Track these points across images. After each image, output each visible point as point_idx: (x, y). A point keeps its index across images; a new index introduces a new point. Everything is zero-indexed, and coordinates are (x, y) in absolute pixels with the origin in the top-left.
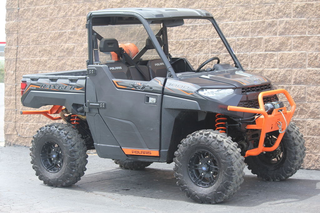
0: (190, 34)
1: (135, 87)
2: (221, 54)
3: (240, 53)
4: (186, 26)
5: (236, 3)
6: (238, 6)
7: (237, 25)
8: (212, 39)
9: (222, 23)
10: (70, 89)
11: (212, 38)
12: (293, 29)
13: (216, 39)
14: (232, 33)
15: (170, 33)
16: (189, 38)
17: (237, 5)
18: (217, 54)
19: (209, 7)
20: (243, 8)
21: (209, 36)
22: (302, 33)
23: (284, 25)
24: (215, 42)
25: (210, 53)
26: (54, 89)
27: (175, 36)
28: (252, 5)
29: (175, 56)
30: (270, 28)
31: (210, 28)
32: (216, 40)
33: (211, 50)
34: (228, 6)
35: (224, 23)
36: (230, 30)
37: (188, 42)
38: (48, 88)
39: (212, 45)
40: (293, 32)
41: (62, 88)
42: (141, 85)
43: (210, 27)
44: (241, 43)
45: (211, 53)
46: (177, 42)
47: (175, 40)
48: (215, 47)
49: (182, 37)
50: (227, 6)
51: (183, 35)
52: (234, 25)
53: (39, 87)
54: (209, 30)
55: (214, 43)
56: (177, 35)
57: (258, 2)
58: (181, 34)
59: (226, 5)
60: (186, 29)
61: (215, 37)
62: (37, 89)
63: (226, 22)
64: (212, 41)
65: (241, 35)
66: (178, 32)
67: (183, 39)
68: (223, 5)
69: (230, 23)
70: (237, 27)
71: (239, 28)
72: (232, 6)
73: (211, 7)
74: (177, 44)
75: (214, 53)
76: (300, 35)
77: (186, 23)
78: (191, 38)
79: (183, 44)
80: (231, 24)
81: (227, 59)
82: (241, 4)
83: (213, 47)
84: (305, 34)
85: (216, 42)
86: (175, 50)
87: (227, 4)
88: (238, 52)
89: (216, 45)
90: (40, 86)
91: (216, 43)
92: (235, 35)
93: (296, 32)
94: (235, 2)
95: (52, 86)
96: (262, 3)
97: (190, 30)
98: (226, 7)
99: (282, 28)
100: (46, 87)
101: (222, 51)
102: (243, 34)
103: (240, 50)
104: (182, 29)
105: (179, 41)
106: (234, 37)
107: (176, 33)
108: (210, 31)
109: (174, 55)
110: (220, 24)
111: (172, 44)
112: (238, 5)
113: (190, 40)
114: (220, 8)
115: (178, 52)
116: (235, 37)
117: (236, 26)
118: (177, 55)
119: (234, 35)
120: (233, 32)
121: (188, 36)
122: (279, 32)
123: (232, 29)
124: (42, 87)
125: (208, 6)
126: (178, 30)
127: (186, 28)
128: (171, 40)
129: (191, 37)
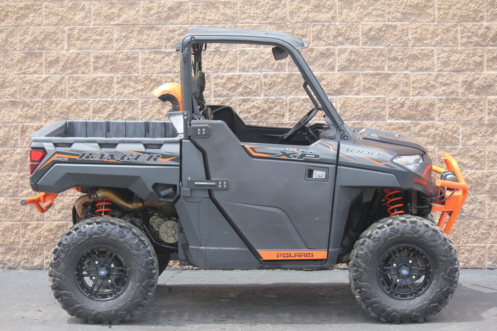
0: (172, 64)
2: (234, 98)
3: (268, 96)
4: (165, 53)
5: (259, 19)
6: (263, 23)
7: (263, 53)
8: (216, 74)
9: (235, 50)
11: (216, 72)
12: (362, 62)
13: (223, 74)
14: (253, 65)
15: (132, 63)
16: (170, 72)
17: (262, 22)
18: (225, 98)
19: (210, 23)
20: (273, 27)
21: (210, 69)
22: (378, 68)
23: (346, 55)
24: (222, 79)
25: (212, 96)
27: (143, 68)
28: (288, 23)
29: (144, 100)
30: (322, 60)
31: (212, 56)
32: (223, 76)
33: (215, 91)
34: (246, 23)
35: (238, 49)
36: (250, 61)
37: (169, 77)
39: (216, 84)
40: (363, 67)
43: (210, 54)
44: (270, 82)
45: (215, 96)
46: (147, 78)
47: (142, 73)
48: (222, 87)
49: (157, 69)
50: (243, 23)
51: (158, 66)
52: (258, 53)
54: (210, 60)
55: (220, 80)
56: (147, 66)
57: (300, 19)
58: (154, 66)
59: (242, 21)
60: (164, 58)
61: (222, 72)
63: (242, 48)
64: (216, 78)
65: (271, 69)
66: (148, 62)
67: (160, 73)
68: (236, 20)
69: (250, 50)
70: (264, 56)
71: (266, 57)
72: (252, 23)
73: (212, 22)
74: (146, 80)
75: (219, 96)
76: (374, 72)
77: (164, 48)
78: (175, 72)
79: (159, 82)
80: (252, 51)
81: (245, 105)
82: (270, 20)
83: (217, 87)
84: (384, 69)
85: (224, 79)
86: (142, 90)
87: (243, 19)
88: (265, 95)
89: (224, 83)
91: (224, 81)
92: (259, 69)
93: (368, 66)
94: (258, 17)
96: (307, 21)
97: (173, 58)
98: (243, 25)
99: (345, 60)
101: (235, 93)
102: (275, 67)
103: (270, 93)
104: (157, 56)
105: (151, 76)
106: (257, 72)
107: (144, 63)
108: (212, 62)
109: (141, 98)
110: (231, 51)
111: (136, 80)
112: (264, 22)
113: (174, 75)
114: (229, 25)
115: (149, 93)
116: (260, 71)
117: (261, 55)
118: (148, 98)
119: (257, 69)
120: (255, 64)
121: (169, 68)
122: (339, 66)
123: (254, 60)
125: (206, 21)
126: (148, 59)
127: (164, 55)
128: (134, 75)
129: (174, 69)
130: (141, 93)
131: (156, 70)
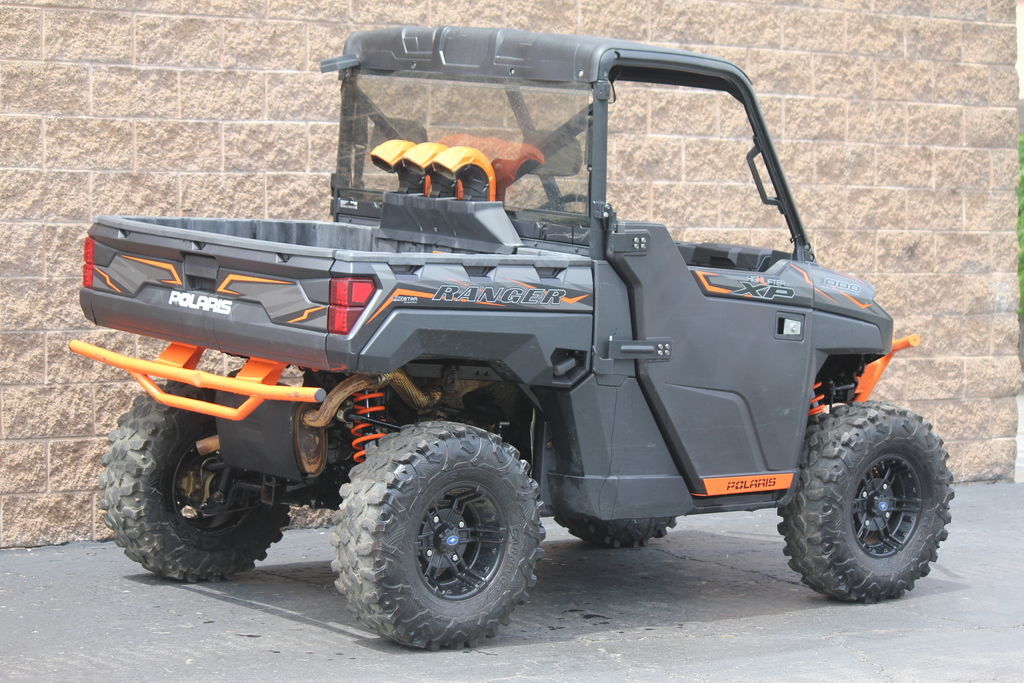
0: (151, 98)
1: (753, 291)
2: (260, 174)
3: (319, 171)
4: (137, 71)
5: (303, 11)
6: (309, 21)
7: (309, 82)
8: (230, 123)
9: (261, 72)
10: (546, 300)
11: (230, 118)
12: (469, 109)
13: (241, 122)
14: (293, 105)
15: (76, 90)
16: (147, 115)
17: (308, 17)
18: (245, 174)
19: (217, 13)
20: (326, 29)
21: (218, 110)
22: (490, 122)
23: (445, 94)
24: (239, 133)
25: (222, 168)
26: (488, 302)
27: (98, 104)
28: (350, 23)
29: (99, 172)
30: (405, 101)
31: (220, 84)
32: (242, 127)
33: (227, 158)
34: (281, 18)
35: (267, 72)
36: (286, 97)
37: (145, 125)
38: (464, 299)
39: (229, 144)
40: (469, 118)
41: (515, 299)
42: (765, 284)
43: (218, 79)
44: (322, 142)
45: (227, 169)
46: (105, 125)
47: (95, 115)
48: (239, 149)
49: (124, 108)
50: (274, 18)
51: (125, 99)
52: (301, 80)
53: (432, 296)
54: (218, 92)
55: (235, 135)
56: (104, 100)
57: (370, 16)
58: (117, 99)
59: (273, 13)
60: (135, 82)
61: (239, 117)
62: (423, 305)
63: (275, 69)
64: (230, 129)
65: (323, 115)
66: (106, 90)
67: (129, 115)
68: (263, 12)
69: (287, 75)
70: (311, 88)
71: (316, 91)
72: (291, 19)
73: (221, 13)
74: (102, 130)
75: (236, 168)
76: (486, 128)
77: (134, 61)
78: (156, 115)
79: (127, 134)
80: (292, 76)
81: (278, 189)
82: (321, 16)
83: (232, 149)
84: (501, 125)
85: (244, 132)
86: (96, 151)
87: (274, 10)
88: (314, 170)
89: (244, 142)
90: (433, 292)
91: (243, 137)
92: (303, 115)
93: (477, 117)
94: (301, 8)
95: (481, 291)
96: (382, 20)
97: (151, 84)
98: (275, 21)
99: (443, 103)
100: (456, 296)
101: (261, 163)
102: (331, 111)
103: (321, 164)
104: (123, 78)
105: (112, 121)
106: (300, 120)
107: (98, 93)
108: (220, 96)
109: (94, 169)
110: (254, 74)
111: (84, 129)
112: (311, 18)
113: (153, 120)
114: (251, 21)
115: (109, 159)
116: (304, 119)
117: (308, 85)
118: (106, 169)
119: (300, 115)
120: (296, 104)
121: (146, 105)
122: (434, 115)
123: (294, 95)
124: (444, 297)
125: (211, 10)
126: (106, 84)
127: (134, 77)
128: (80, 117)
129: (154, 108)
130: (93, 157)
131: (120, 108)
